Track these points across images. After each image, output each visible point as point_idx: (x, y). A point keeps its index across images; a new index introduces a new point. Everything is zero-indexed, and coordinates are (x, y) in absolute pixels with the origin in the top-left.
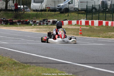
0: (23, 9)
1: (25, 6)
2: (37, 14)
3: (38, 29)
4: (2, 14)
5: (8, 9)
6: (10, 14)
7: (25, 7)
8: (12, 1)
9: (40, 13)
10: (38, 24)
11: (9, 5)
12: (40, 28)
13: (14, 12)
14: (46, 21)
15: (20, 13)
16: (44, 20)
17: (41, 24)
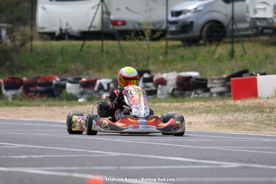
14: (146, 81)
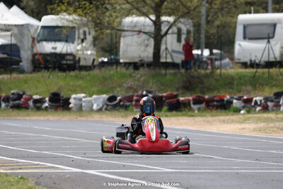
0: (209, 62)
1: (215, 51)
2: (254, 76)
3: (262, 125)
4: (142, 79)
5: (163, 60)
6: (168, 77)
7: (217, 54)
8: (175, 36)
9: (263, 73)
10: (258, 108)
11: (166, 49)
12: (266, 120)
13: (183, 71)
15: (202, 72)
16: (278, 95)
17: (268, 106)
